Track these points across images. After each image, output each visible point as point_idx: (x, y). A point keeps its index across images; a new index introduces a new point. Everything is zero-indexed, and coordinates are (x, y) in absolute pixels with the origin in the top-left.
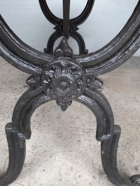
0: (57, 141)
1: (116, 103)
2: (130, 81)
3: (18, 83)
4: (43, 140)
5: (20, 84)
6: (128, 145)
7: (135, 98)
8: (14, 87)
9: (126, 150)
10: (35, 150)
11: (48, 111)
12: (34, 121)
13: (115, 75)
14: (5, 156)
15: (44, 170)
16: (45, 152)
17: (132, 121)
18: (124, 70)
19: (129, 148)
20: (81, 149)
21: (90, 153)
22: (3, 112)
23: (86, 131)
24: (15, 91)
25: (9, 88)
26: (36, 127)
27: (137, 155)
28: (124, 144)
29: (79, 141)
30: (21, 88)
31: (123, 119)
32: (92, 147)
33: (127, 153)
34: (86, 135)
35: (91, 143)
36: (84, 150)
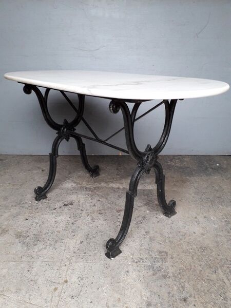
0: (104, 272)
1: (173, 225)
2: (193, 195)
3: (57, 201)
4: (89, 270)
5: (58, 201)
6: (179, 276)
7: (196, 218)
8: (52, 206)
9: (177, 280)
10: (81, 281)
11: (94, 237)
12: (79, 249)
13: (175, 185)
14: (51, 288)
15: (91, 302)
16: (92, 283)
17: (188, 248)
18: (188, 177)
19: (180, 279)
20: (129, 280)
21: (139, 285)
22: (44, 239)
23: (136, 260)
24: (55, 211)
25: (47, 208)
26: (81, 256)
27: (188, 286)
28: (176, 275)
29: (128, 272)
30: (61, 207)
31: (178, 245)
32: (141, 278)
33: (178, 284)
34: (135, 265)
35: (140, 274)
36: (132, 281)
